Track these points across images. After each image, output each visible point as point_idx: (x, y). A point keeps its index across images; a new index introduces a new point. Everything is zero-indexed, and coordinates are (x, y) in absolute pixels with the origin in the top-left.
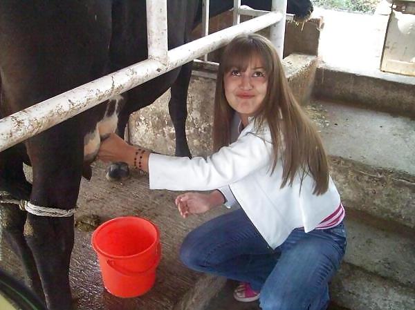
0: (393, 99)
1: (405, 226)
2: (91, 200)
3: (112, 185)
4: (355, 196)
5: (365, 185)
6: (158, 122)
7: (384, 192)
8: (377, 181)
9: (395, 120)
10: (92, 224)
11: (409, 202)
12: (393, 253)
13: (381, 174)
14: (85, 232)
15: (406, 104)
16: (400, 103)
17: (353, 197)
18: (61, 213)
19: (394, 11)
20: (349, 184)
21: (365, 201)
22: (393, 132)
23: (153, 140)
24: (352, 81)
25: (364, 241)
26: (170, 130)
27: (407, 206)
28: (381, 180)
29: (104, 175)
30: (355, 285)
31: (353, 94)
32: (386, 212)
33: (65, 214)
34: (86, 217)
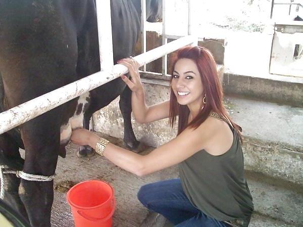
0: (278, 93)
1: (289, 182)
2: (67, 171)
3: (82, 160)
4: (253, 162)
5: (259, 154)
6: (113, 115)
7: (273, 159)
8: (267, 151)
9: (280, 107)
10: (68, 187)
11: (290, 165)
12: (281, 201)
13: (269, 145)
14: (63, 193)
15: (288, 96)
16: (283, 96)
17: (252, 163)
18: (44, 178)
19: (276, 32)
20: (248, 154)
21: (259, 165)
22: (279, 116)
23: (110, 128)
24: (249, 82)
25: (259, 194)
26: (121, 120)
27: (289, 167)
28: (270, 150)
29: (76, 153)
30: (254, 225)
31: (250, 91)
32: (275, 173)
33: (47, 179)
34: (63, 183)
